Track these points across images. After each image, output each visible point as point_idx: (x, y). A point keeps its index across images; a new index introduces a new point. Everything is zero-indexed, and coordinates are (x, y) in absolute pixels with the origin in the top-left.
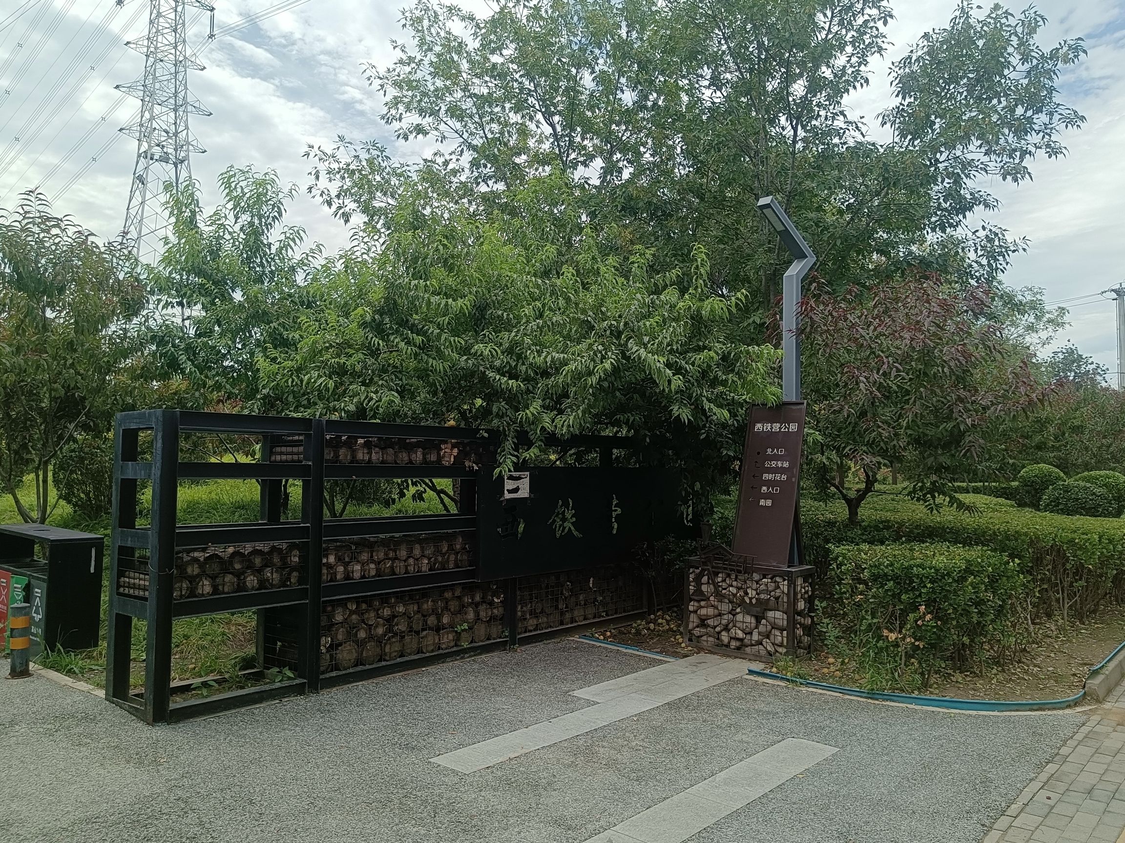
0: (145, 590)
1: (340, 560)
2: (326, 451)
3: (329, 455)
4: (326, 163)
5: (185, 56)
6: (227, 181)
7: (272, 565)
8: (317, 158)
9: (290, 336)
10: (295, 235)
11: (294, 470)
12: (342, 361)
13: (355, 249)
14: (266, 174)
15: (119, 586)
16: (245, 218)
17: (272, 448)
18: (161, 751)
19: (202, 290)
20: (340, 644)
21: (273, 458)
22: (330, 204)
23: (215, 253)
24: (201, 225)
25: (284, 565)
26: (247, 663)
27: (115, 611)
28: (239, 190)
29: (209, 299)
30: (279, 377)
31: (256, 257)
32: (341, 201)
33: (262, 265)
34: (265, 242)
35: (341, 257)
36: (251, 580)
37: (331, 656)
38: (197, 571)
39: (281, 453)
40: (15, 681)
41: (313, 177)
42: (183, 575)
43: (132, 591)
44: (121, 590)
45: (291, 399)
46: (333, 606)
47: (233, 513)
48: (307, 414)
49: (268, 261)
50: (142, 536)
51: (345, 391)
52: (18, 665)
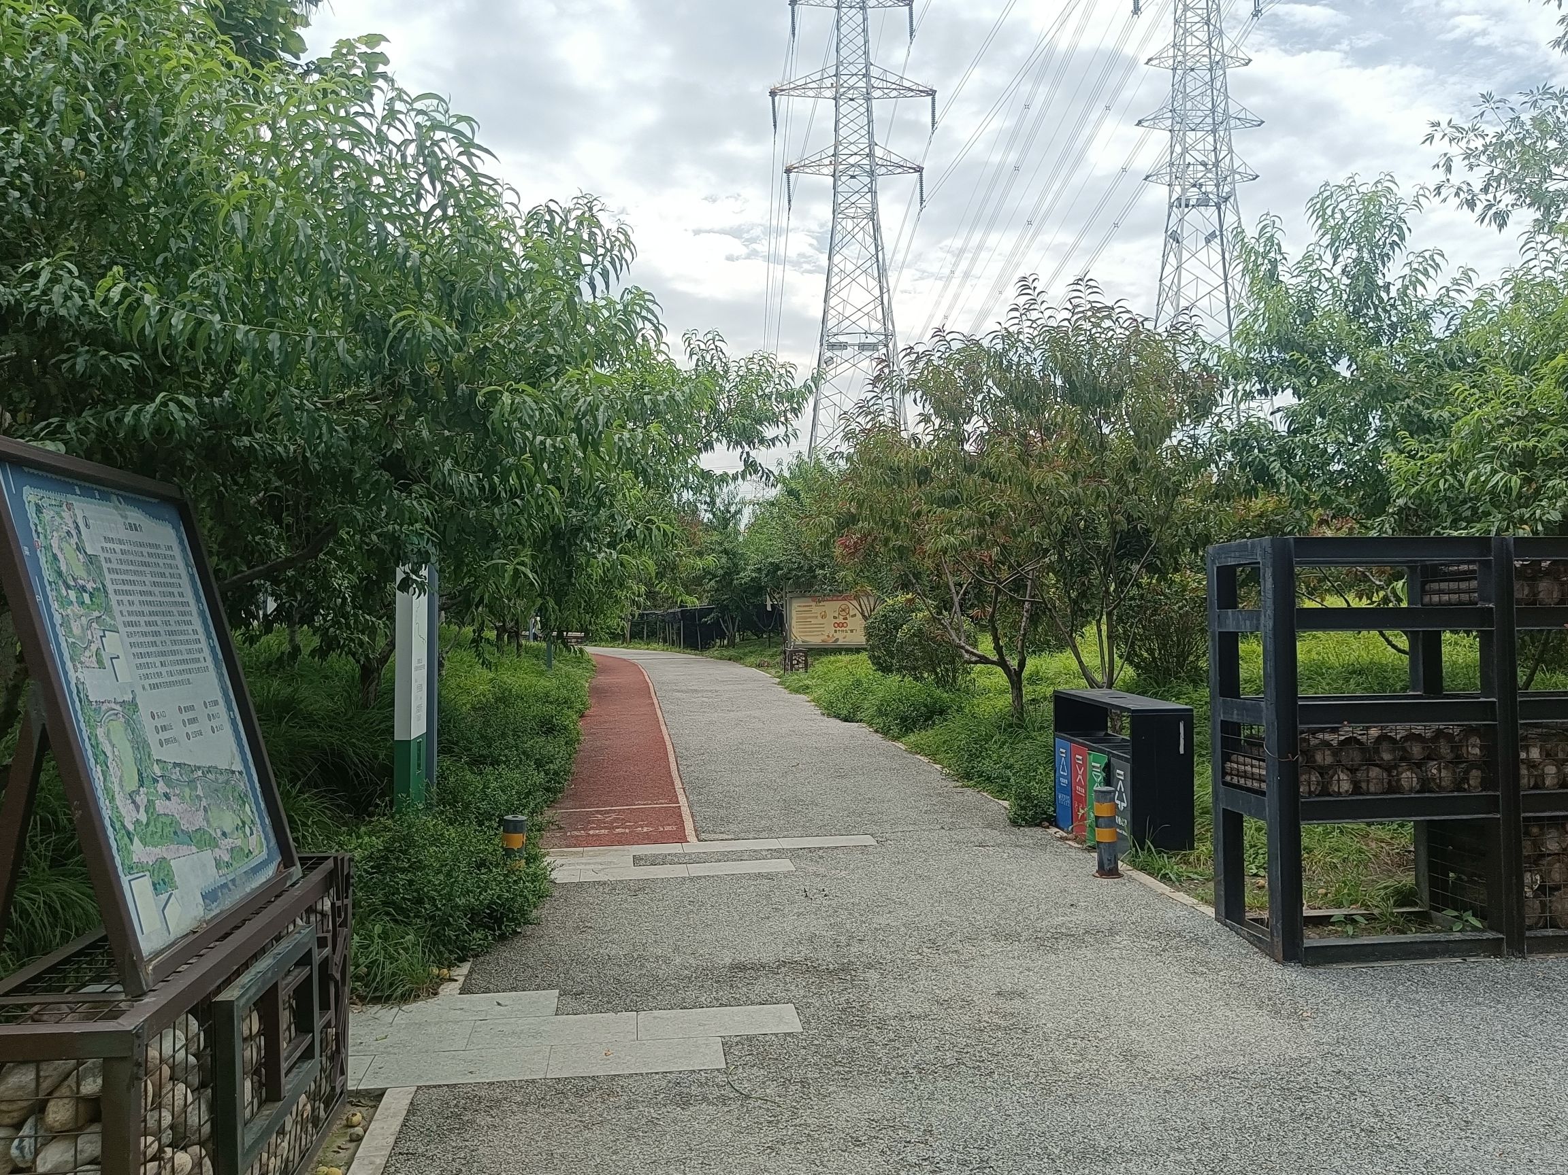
0: (1261, 781)
1: (1548, 755)
2: (1517, 586)
3: (1521, 591)
4: (1463, 144)
5: (1223, 55)
6: (1320, 207)
7: (1438, 758)
8: (1446, 138)
9: (1435, 416)
10: (1430, 263)
11: (1459, 617)
12: (1531, 444)
13: (1531, 264)
14: (1378, 182)
15: (1224, 774)
16: (1349, 254)
17: (1424, 584)
18: (1301, 1001)
19: (1293, 368)
20: (1557, 888)
21: (1426, 599)
22: (1471, 204)
23: (1306, 314)
24: (1285, 278)
25: (1458, 760)
26: (1404, 897)
27: (1222, 806)
28: (1338, 216)
29: (1302, 379)
30: (1422, 479)
31: (1368, 308)
32: (1490, 197)
33: (1377, 318)
34: (1380, 283)
35: (1506, 282)
36: (1408, 778)
37: (1543, 904)
38: (1329, 760)
39: (1440, 592)
40: (1105, 881)
41: (1442, 169)
42: (1311, 766)
43: (1242, 781)
44: (1228, 778)
45: (1444, 509)
46: (1541, 828)
47: (1347, 680)
48: (1475, 530)
49: (1385, 310)
50: (1252, 709)
51: (1537, 491)
52: (1106, 862)
